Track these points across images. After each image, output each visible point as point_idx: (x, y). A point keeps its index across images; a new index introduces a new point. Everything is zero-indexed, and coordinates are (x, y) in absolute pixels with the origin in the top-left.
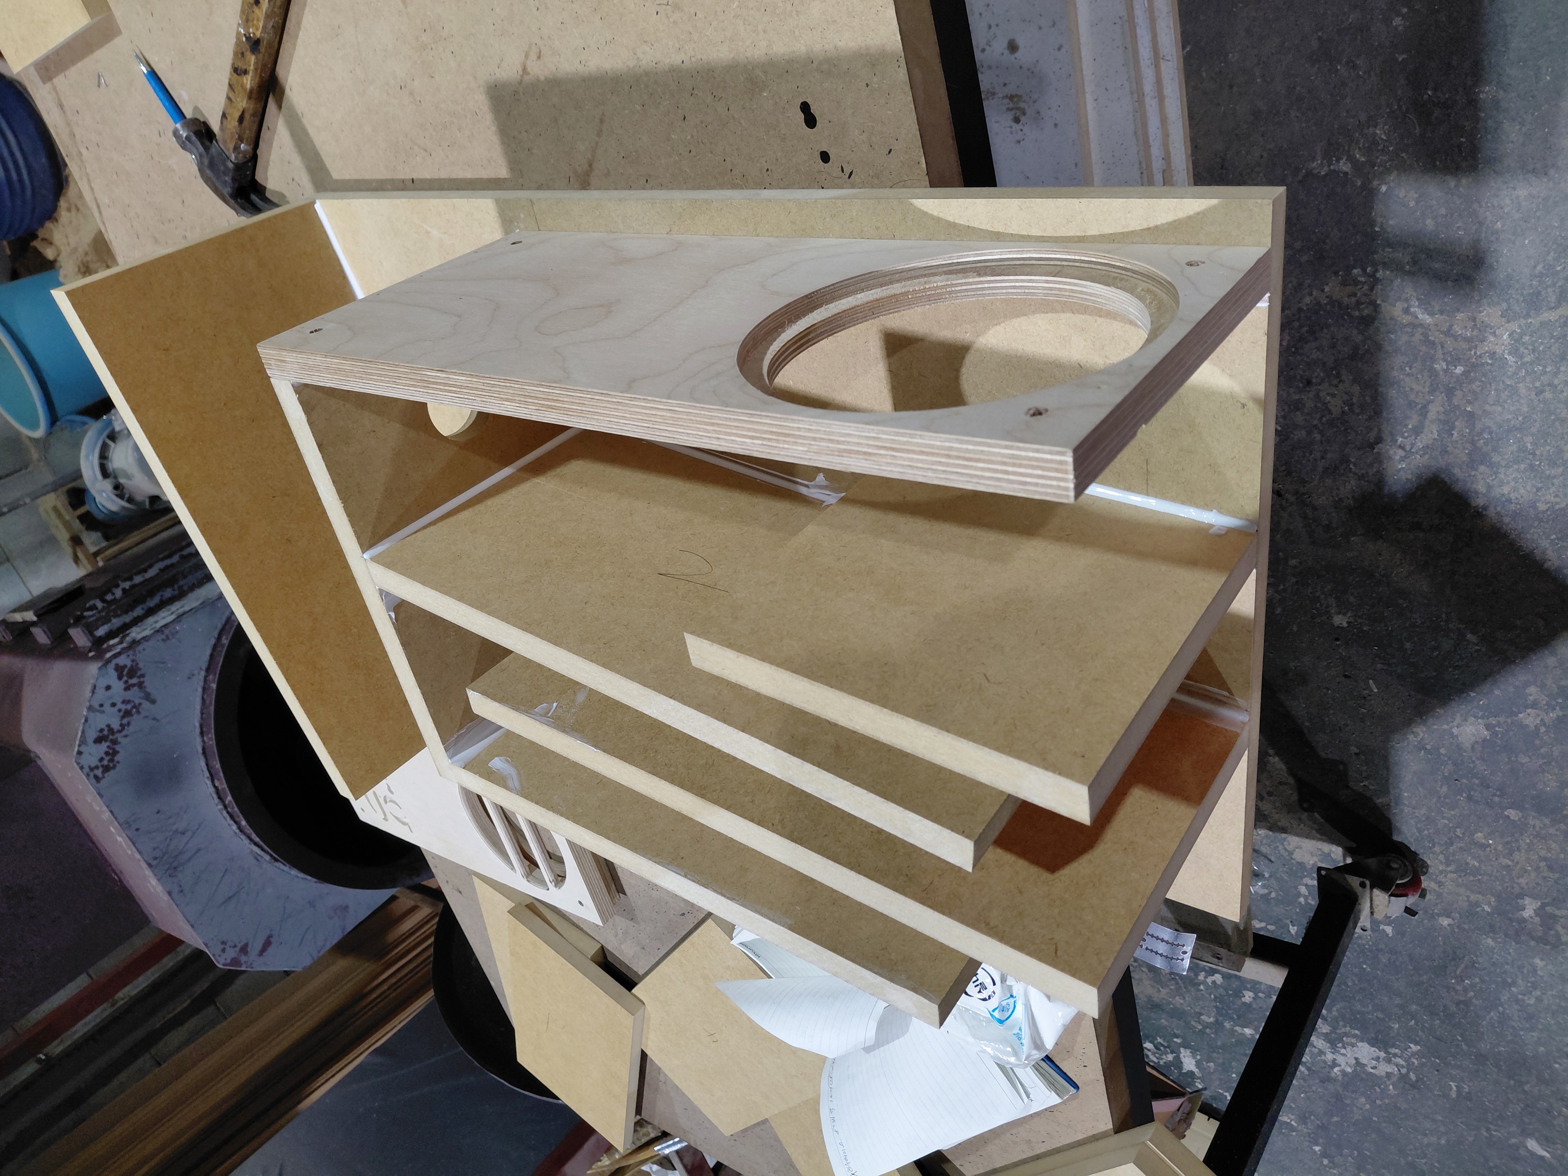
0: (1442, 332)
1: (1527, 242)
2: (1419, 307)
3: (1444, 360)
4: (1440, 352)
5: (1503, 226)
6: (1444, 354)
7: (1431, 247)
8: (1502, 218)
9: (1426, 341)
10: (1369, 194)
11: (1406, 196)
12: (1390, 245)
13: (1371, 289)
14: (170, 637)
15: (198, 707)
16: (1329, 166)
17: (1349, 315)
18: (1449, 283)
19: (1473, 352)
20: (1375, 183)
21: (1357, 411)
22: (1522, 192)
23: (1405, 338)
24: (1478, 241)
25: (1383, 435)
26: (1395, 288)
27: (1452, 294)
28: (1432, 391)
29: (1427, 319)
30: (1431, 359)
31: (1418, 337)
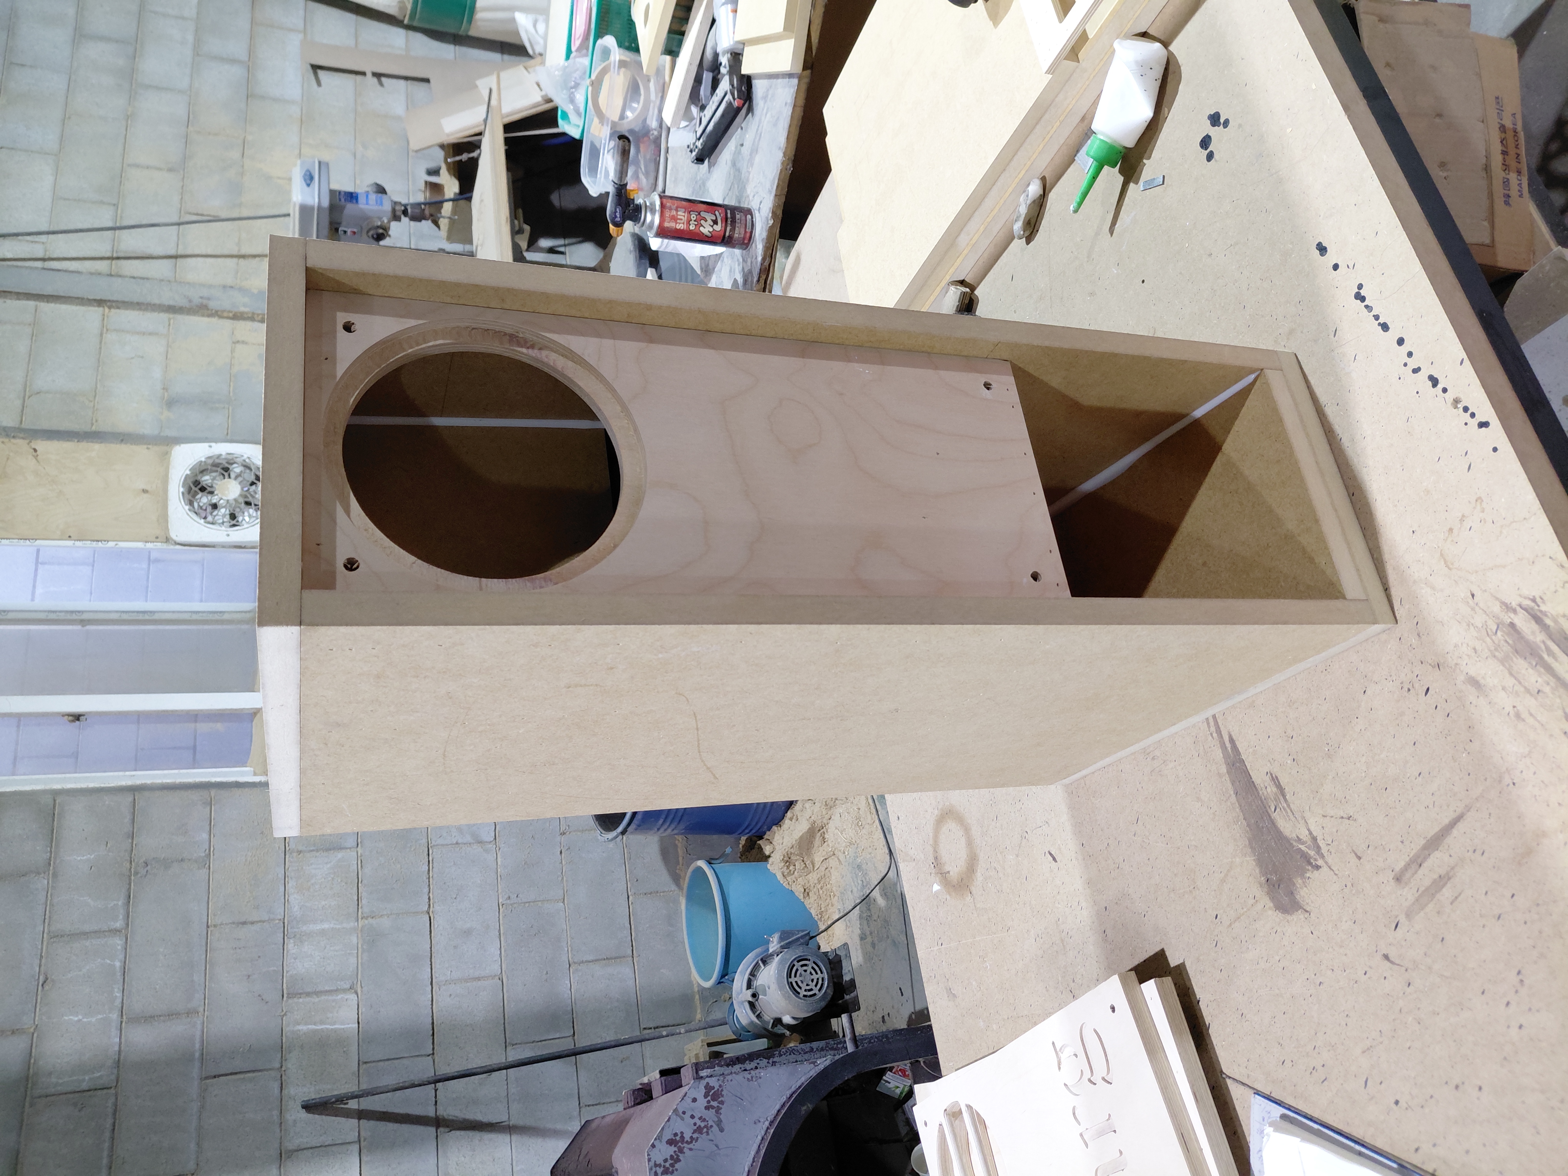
14: (754, 1080)
15: (753, 1153)
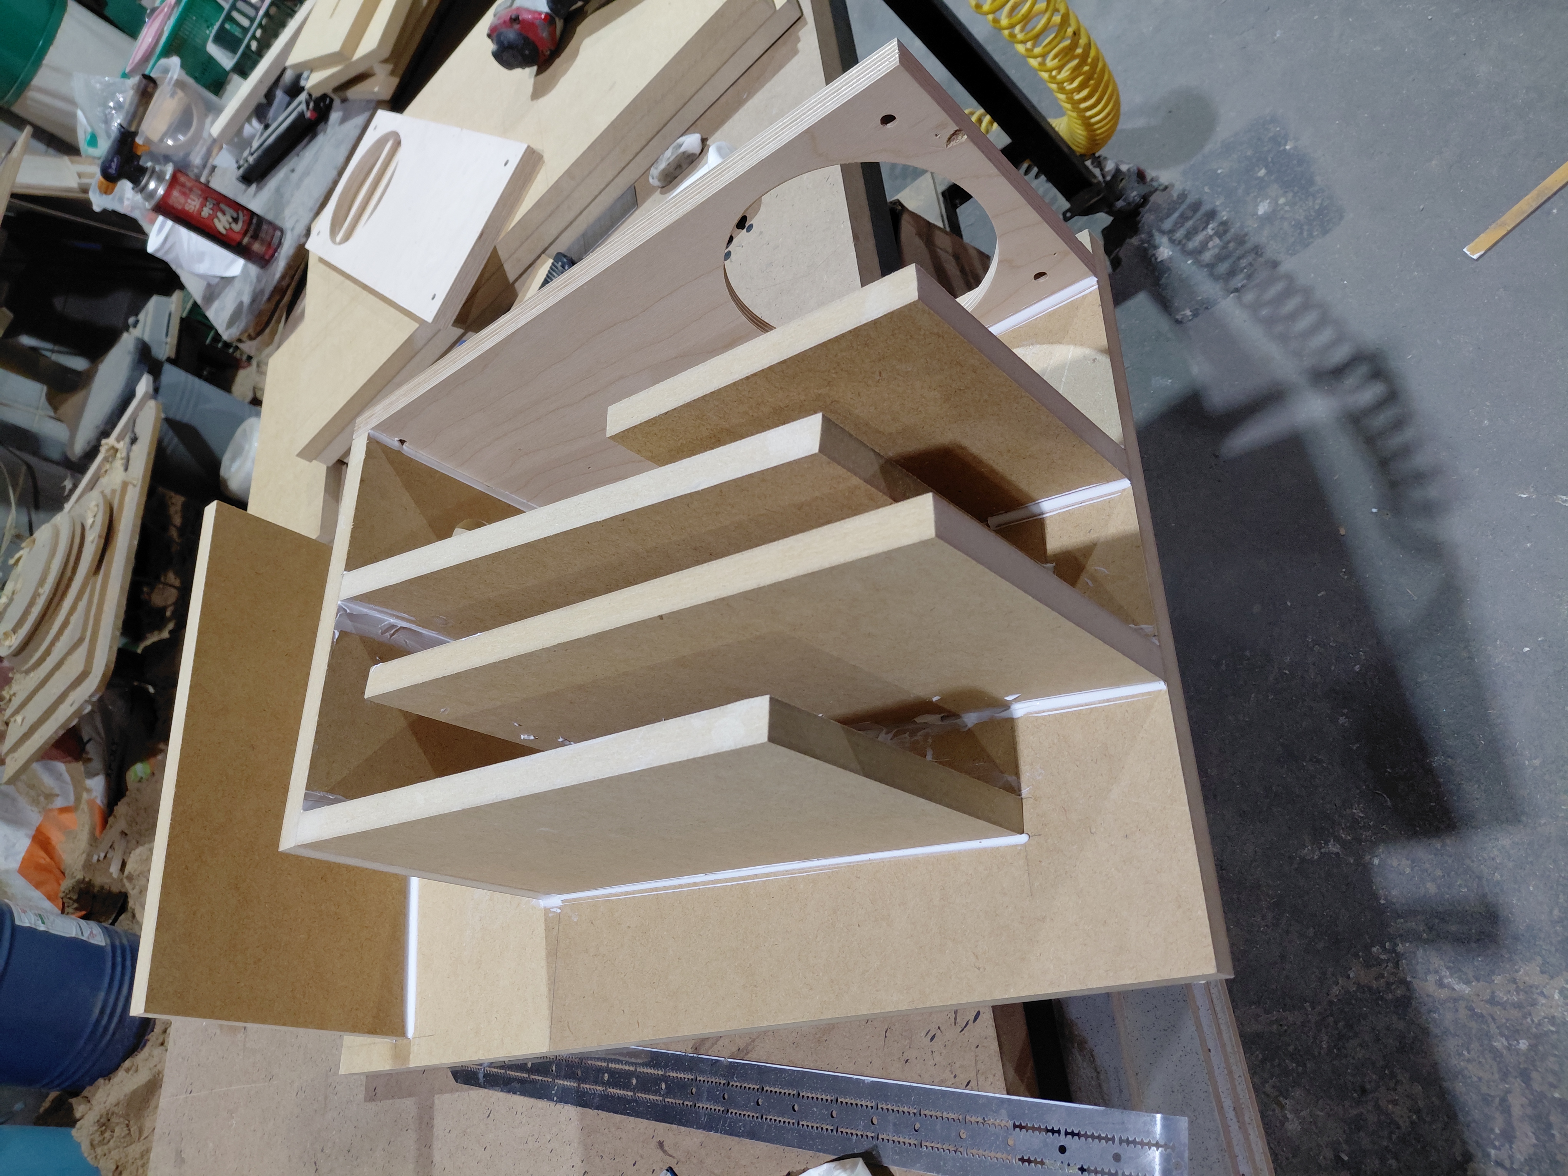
0: (1487, 1002)
1: (1531, 888)
2: (1451, 976)
3: (1502, 1035)
4: (1493, 1026)
5: (1502, 876)
6: (1498, 1028)
7: (1440, 909)
8: (1497, 868)
9: (1474, 1015)
10: (1365, 871)
11: (1399, 865)
12: (1399, 917)
13: (1397, 965)
16: (1320, 849)
17: (1382, 998)
18: (1474, 945)
19: (1529, 1020)
20: (1367, 858)
21: (1428, 1119)
22: (1505, 841)
23: (1449, 1016)
24: (1485, 896)
25: (1470, 1148)
26: (1420, 960)
27: (1479, 956)
28: (1505, 1076)
29: (1465, 989)
30: (1487, 1035)
31: (1463, 1013)
